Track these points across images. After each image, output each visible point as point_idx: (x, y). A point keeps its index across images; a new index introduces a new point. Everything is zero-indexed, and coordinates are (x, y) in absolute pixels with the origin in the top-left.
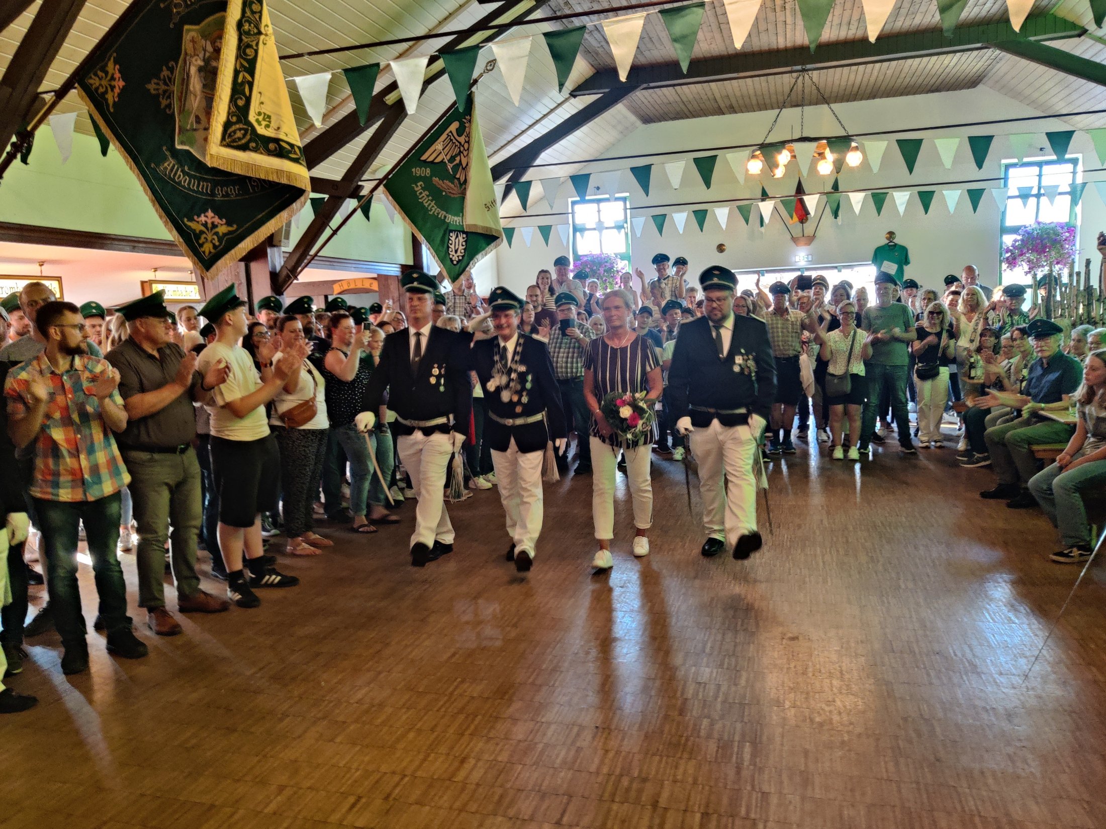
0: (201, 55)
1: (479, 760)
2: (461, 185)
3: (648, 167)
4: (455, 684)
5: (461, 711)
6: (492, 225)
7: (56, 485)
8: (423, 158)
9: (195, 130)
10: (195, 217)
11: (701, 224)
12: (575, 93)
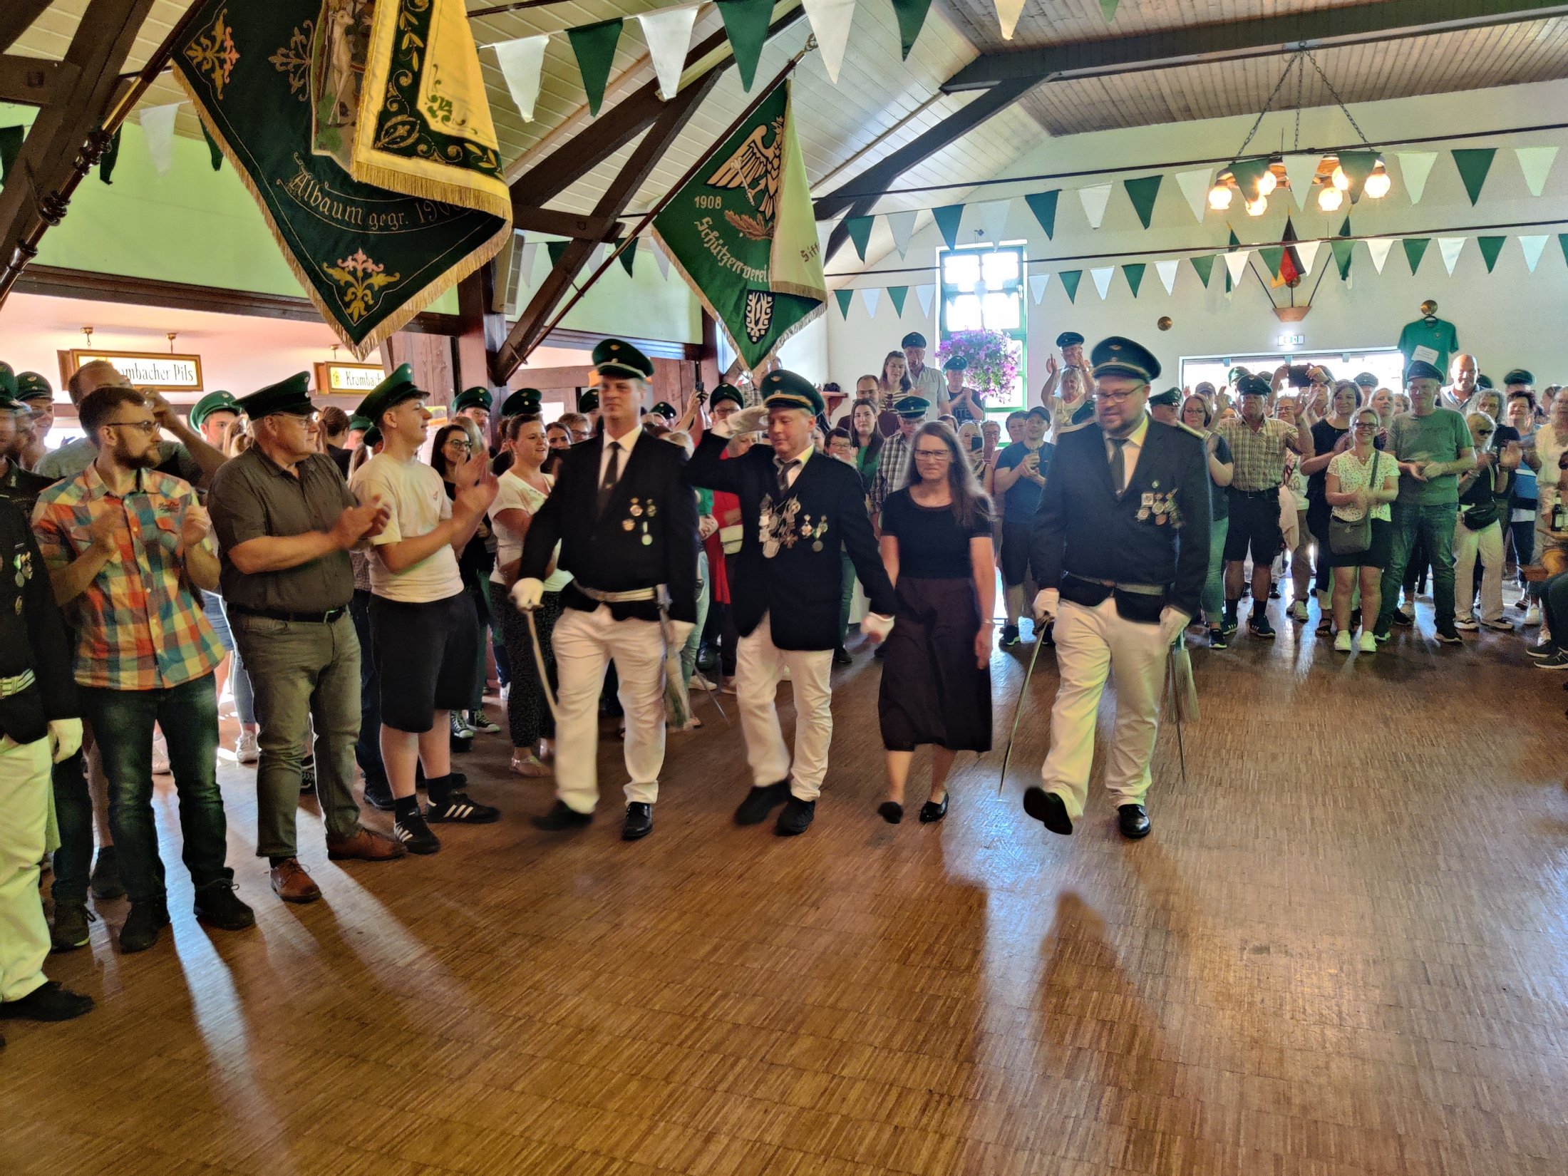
0: (350, 8)
1: (734, 1138)
2: (767, 221)
3: (1053, 195)
4: (713, 999)
5: (714, 1049)
6: (812, 284)
7: (115, 666)
8: (711, 181)
9: (340, 125)
10: (340, 261)
11: (1135, 286)
12: (947, 88)
